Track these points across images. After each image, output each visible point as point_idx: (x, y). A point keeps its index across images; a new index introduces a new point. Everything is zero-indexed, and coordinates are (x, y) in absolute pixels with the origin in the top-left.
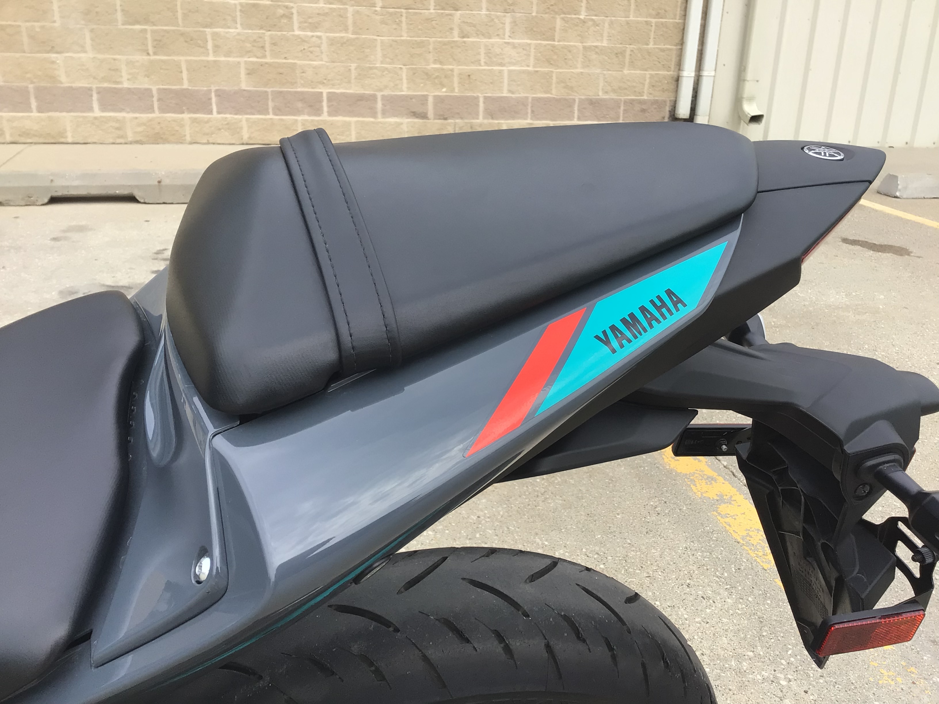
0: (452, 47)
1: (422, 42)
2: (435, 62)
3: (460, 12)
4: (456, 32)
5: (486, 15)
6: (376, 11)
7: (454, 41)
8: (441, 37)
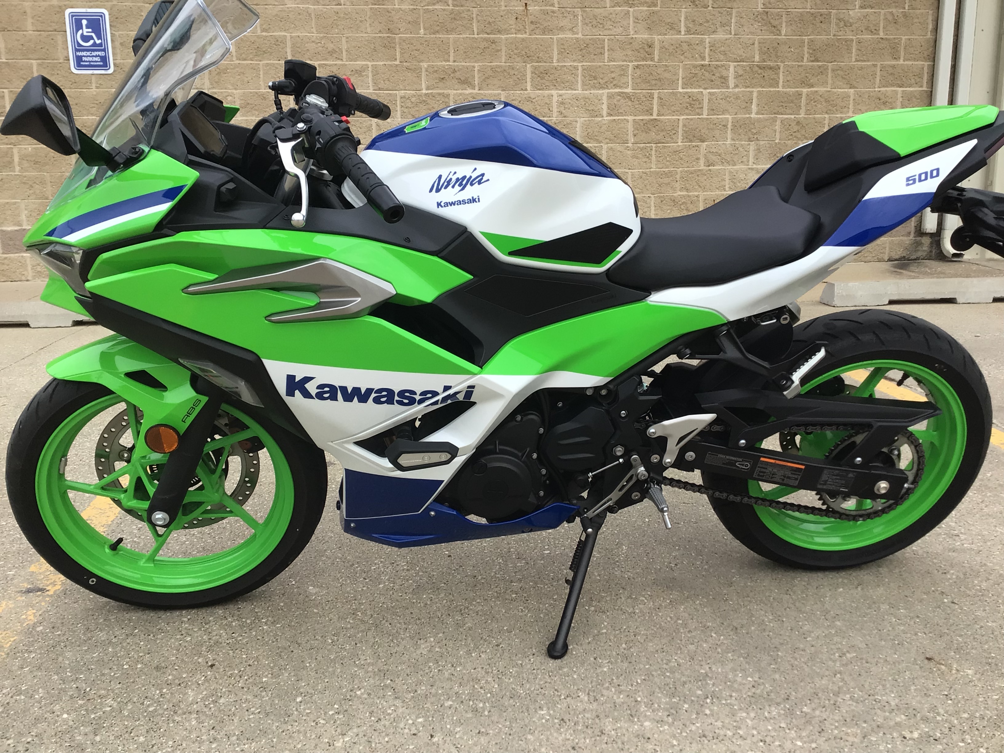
0: (698, 176)
1: (670, 172)
2: (681, 189)
3: (706, 143)
4: (702, 162)
5: (731, 145)
6: (628, 147)
7: (699, 170)
8: (688, 167)
